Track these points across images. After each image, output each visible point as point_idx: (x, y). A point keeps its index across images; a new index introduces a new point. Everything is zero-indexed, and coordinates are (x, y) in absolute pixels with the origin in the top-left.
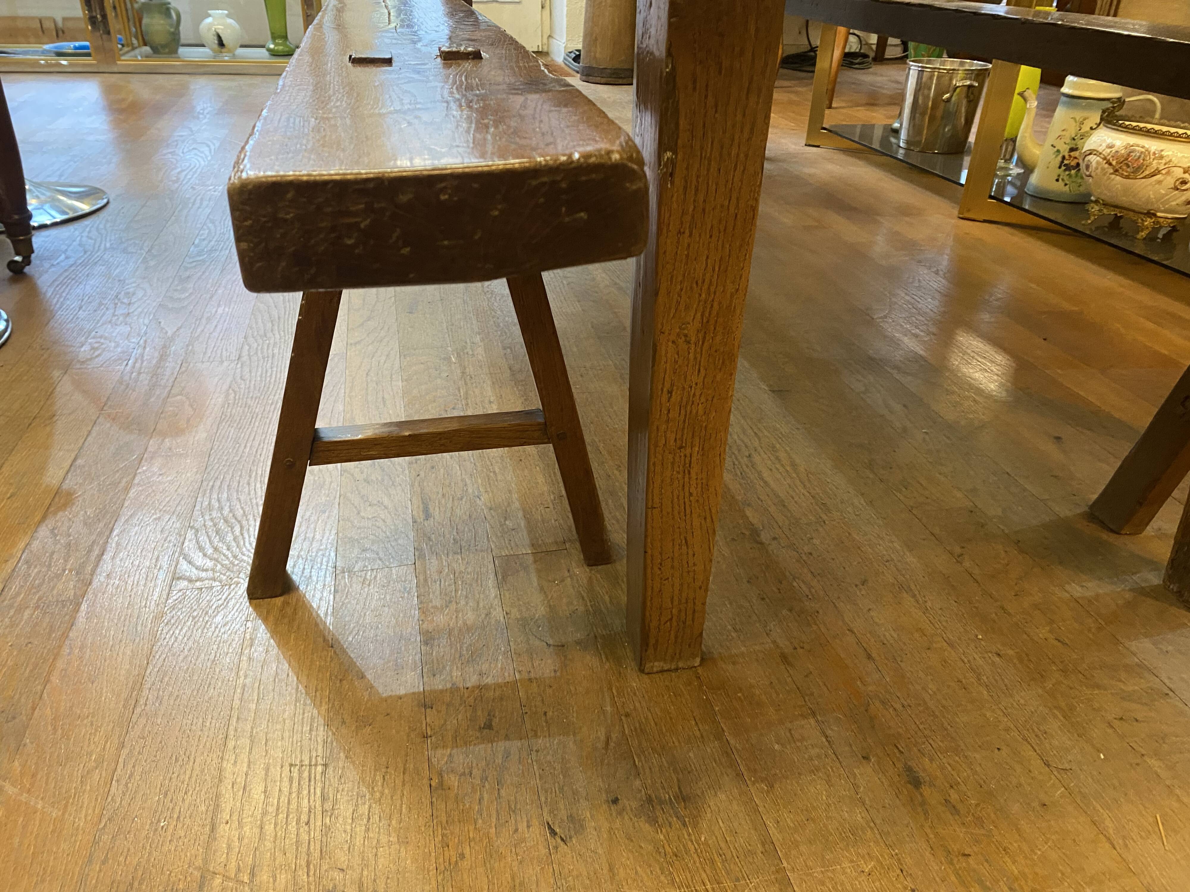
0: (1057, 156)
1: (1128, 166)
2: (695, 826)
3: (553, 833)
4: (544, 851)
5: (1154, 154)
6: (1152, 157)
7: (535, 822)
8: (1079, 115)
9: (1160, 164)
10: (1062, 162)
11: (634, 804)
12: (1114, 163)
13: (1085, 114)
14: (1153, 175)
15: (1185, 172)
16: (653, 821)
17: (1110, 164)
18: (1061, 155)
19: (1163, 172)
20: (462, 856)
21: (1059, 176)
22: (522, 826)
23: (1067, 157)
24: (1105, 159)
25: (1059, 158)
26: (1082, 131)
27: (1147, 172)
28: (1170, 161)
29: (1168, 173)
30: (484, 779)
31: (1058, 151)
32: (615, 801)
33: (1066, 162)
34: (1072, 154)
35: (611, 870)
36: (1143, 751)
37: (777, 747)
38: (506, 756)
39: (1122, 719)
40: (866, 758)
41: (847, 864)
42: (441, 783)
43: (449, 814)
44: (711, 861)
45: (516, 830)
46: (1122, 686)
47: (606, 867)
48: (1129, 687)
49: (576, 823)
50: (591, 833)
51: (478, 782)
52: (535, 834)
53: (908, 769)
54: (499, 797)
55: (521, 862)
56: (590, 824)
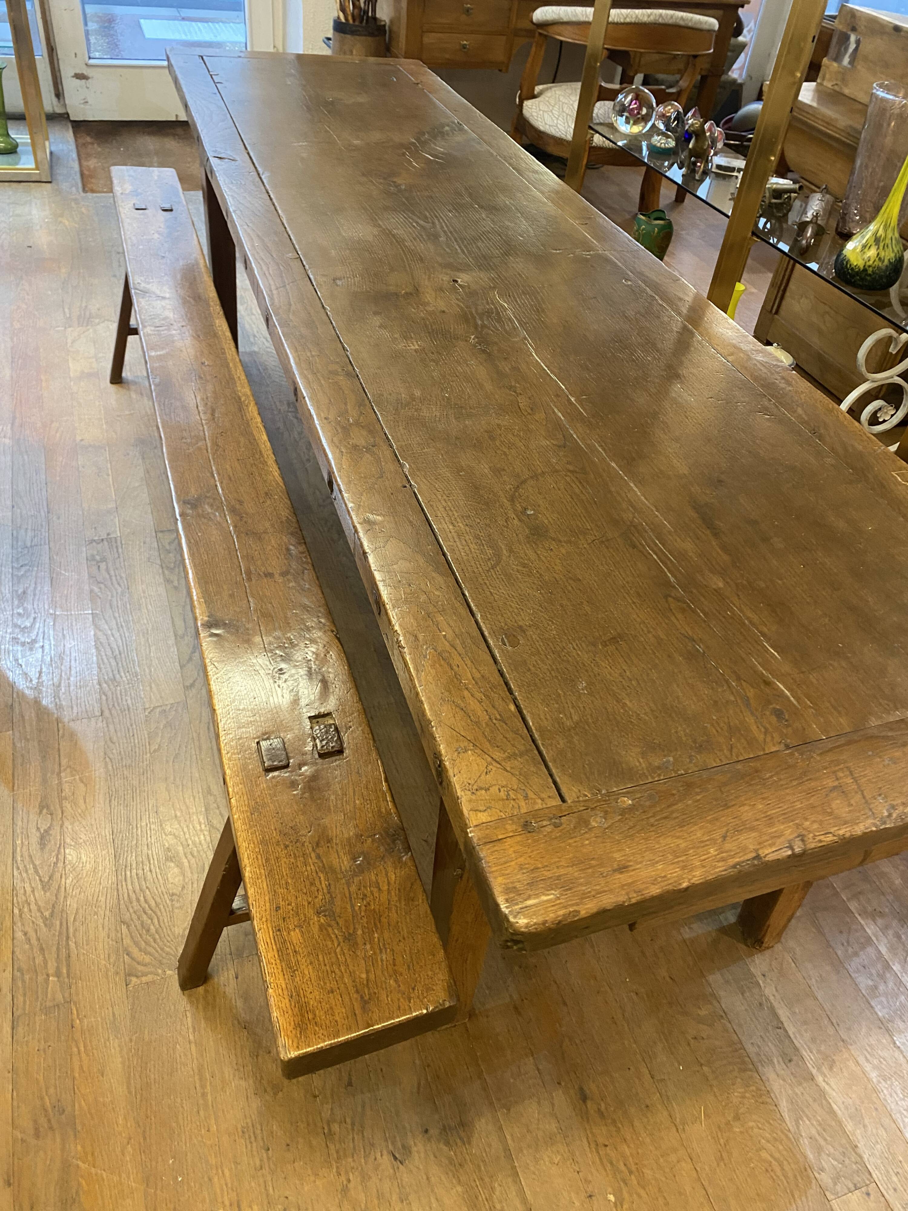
2: (469, 1143)
3: (395, 1158)
4: (391, 1171)
7: (385, 1152)
11: (437, 1132)
16: (447, 1143)
20: (349, 1181)
22: (378, 1155)
30: (353, 1124)
32: (426, 1131)
35: (428, 1179)
36: (702, 1062)
37: (512, 1081)
38: (363, 1107)
39: (695, 1038)
40: (559, 1083)
41: (547, 1159)
42: (330, 1130)
43: (337, 1152)
44: (479, 1166)
45: (375, 1159)
46: (699, 1012)
47: (425, 1177)
48: (703, 1012)
49: (407, 1150)
50: (415, 1155)
51: (350, 1127)
52: (385, 1160)
53: (581, 1089)
54: (363, 1137)
55: (381, 1180)
56: (414, 1149)
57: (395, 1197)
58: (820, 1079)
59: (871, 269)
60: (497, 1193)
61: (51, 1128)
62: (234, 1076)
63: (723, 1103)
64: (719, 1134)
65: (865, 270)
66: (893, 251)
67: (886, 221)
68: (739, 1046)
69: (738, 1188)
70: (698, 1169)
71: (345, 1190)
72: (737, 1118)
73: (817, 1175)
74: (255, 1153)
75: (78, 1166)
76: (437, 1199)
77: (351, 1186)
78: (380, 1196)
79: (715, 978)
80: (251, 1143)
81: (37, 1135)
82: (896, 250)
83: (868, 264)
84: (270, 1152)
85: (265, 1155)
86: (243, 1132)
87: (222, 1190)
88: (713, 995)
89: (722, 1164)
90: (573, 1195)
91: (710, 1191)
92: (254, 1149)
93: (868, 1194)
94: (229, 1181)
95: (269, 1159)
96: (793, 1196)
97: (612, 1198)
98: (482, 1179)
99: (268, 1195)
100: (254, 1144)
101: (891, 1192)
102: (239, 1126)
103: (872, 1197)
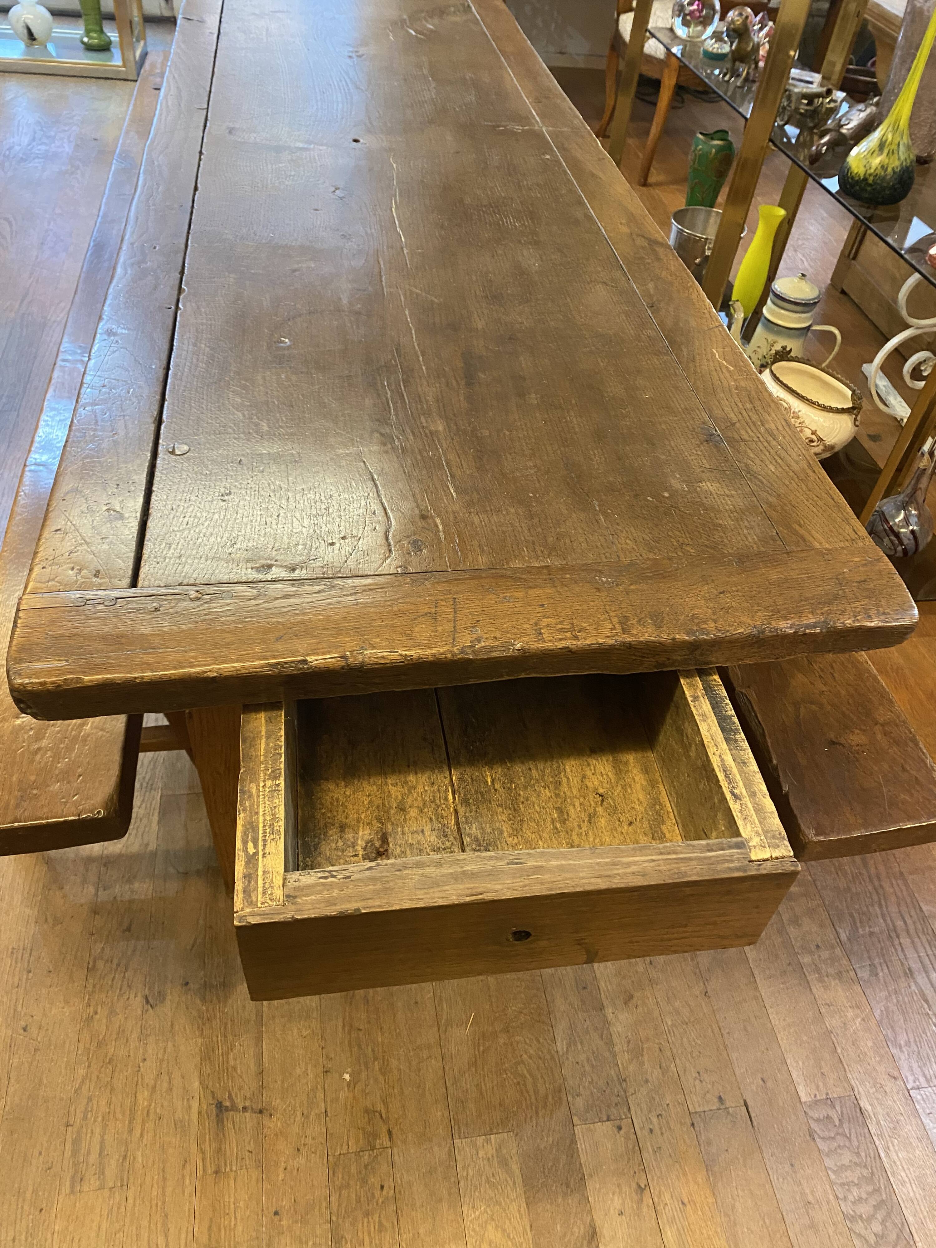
2: (225, 1002)
3: (148, 1002)
4: (140, 1012)
5: (794, 413)
6: (792, 415)
7: (139, 995)
9: (796, 422)
11: (197, 986)
13: (774, 337)
15: (813, 434)
16: (203, 1000)
19: (798, 429)
20: (96, 1013)
22: (132, 996)
26: (771, 350)
28: (803, 422)
29: (801, 431)
30: (118, 965)
32: (187, 984)
34: (762, 367)
35: (172, 1025)
38: (134, 951)
41: (295, 1031)
42: (94, 966)
43: (94, 986)
44: (226, 1024)
45: (128, 999)
47: (169, 1024)
49: (162, 996)
50: (168, 1002)
51: (114, 966)
52: (137, 1002)
54: (124, 977)
55: (126, 1018)
56: (169, 997)
57: (135, 1035)
58: (609, 1011)
59: (872, 178)
60: (235, 1051)
62: (21, 903)
63: (497, 1015)
64: (481, 1041)
65: (865, 179)
66: (899, 159)
67: (895, 123)
69: (481, 1093)
70: (447, 1068)
71: (90, 1019)
72: (506, 1030)
73: (570, 1098)
74: (17, 973)
76: (174, 1046)
77: (96, 1018)
78: (121, 1031)
80: (16, 962)
82: (902, 158)
83: (869, 172)
84: (31, 975)
85: (25, 977)
86: (12, 953)
89: (474, 1069)
90: (310, 1067)
91: (451, 1090)
92: (18, 969)
93: (620, 1128)
95: (27, 979)
96: (537, 1113)
97: (347, 1077)
98: (225, 1036)
100: (19, 965)
101: (646, 1132)
102: (10, 947)
103: (622, 1132)
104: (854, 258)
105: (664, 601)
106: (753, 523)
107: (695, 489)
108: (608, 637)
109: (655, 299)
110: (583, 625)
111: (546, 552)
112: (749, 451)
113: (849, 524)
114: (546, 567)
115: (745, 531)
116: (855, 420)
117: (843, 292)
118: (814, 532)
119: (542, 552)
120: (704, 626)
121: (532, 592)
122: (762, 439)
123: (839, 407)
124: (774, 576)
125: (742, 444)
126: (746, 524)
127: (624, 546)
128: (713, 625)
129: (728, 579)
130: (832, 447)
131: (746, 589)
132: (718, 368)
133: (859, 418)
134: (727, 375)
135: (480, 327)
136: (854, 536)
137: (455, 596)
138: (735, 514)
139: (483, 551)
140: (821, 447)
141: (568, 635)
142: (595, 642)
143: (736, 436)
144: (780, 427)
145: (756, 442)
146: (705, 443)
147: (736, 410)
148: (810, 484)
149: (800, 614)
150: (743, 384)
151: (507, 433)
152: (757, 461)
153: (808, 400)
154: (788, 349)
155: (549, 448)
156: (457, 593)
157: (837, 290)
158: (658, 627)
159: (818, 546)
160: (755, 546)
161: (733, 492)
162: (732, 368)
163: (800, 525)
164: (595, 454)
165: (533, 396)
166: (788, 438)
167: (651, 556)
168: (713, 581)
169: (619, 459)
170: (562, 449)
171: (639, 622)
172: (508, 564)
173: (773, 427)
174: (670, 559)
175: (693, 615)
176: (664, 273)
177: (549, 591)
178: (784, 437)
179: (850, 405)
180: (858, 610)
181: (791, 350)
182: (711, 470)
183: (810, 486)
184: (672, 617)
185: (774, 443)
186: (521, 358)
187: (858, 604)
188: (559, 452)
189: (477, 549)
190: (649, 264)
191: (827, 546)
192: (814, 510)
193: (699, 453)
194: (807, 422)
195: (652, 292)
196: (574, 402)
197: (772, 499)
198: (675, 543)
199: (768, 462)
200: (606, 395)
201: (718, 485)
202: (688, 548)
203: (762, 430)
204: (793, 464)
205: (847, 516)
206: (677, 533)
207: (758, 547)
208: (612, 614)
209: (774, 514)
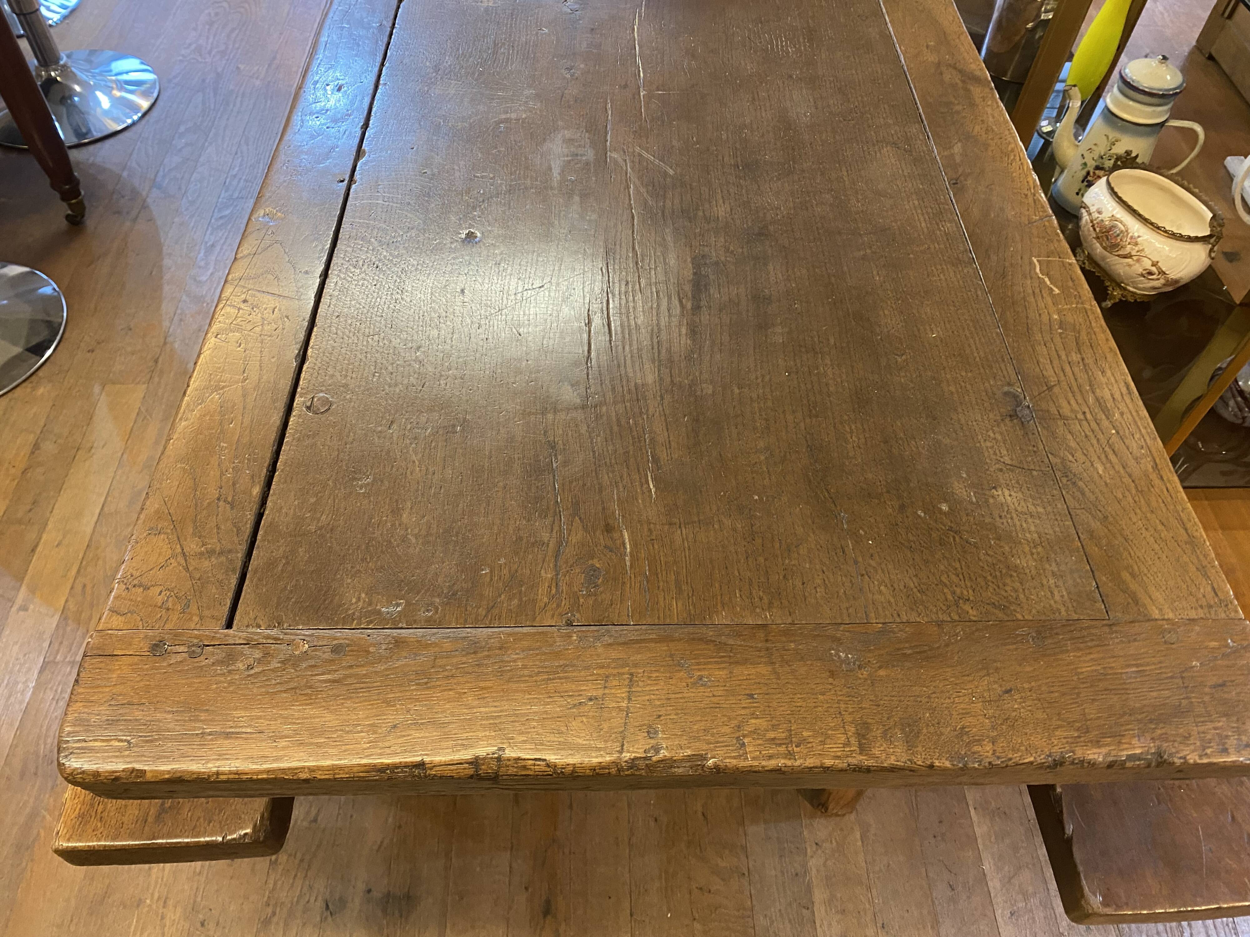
0: (1083, 169)
1: (1108, 239)
3: (328, 909)
5: (1132, 238)
6: (1129, 240)
7: (320, 898)
8: (1113, 135)
9: (1132, 249)
10: (1086, 177)
12: (1098, 229)
13: (1117, 135)
14: (1125, 257)
15: (1153, 265)
16: (384, 911)
17: (1095, 230)
18: (1086, 170)
19: (1135, 258)
20: (274, 914)
21: (1080, 190)
23: (1091, 174)
24: (1092, 221)
25: (1084, 173)
26: (1112, 152)
27: (1120, 253)
28: (1143, 250)
29: (1138, 261)
31: (1085, 164)
33: (1089, 178)
34: (1097, 172)
36: (697, 917)
37: (478, 869)
39: (701, 889)
40: (526, 888)
43: (275, 883)
45: (308, 902)
46: (719, 861)
48: (722, 864)
50: (348, 912)
52: (317, 906)
53: (548, 902)
54: (306, 876)
55: (304, 924)
56: (350, 906)
61: (36, 774)
68: (749, 913)
71: (267, 922)
75: (44, 817)
77: (275, 919)
79: (755, 830)
81: (22, 775)
87: (156, 882)
88: (744, 848)
94: (165, 876)
99: (195, 902)
104: (1230, 17)
105: (924, 700)
106: (1063, 567)
107: (987, 501)
108: (838, 757)
109: (960, 170)
110: (805, 734)
111: (766, 600)
112: (1069, 437)
113: (1206, 576)
114: (764, 626)
115: (1052, 581)
116: (1211, 250)
117: (1211, 58)
118: (1152, 589)
119: (761, 599)
120: (976, 749)
121: (738, 670)
122: (1089, 416)
123: (1192, 235)
124: (1086, 668)
125: (1060, 423)
126: (1054, 568)
127: (877, 597)
128: (989, 747)
129: (1018, 669)
130: (1176, 281)
131: (1044, 688)
132: (1037, 291)
133: (1216, 248)
134: (1049, 300)
135: (721, 213)
136: (1213, 601)
137: (633, 671)
138: (1040, 549)
139: (680, 591)
140: (1162, 281)
141: (782, 749)
142: (818, 764)
143: (1053, 410)
144: (1117, 396)
145: (1080, 421)
146: (1007, 420)
147: (1056, 362)
148: (1153, 499)
149: (1118, 737)
150: (1070, 319)
151: (737, 391)
152: (1079, 455)
153: (1152, 224)
154: (1133, 155)
155: (790, 417)
156: (636, 665)
157: (1204, 55)
158: (910, 745)
159: (1156, 614)
160: (1063, 610)
161: (1040, 510)
162: (1057, 291)
163: (1133, 575)
164: (851, 432)
165: (779, 329)
166: (1127, 416)
167: (913, 617)
168: (997, 669)
169: (886, 442)
170: (808, 420)
171: (885, 733)
172: (711, 618)
173: (1107, 395)
174: (940, 624)
175: (963, 728)
176: (977, 128)
177: (764, 669)
178: (1122, 414)
179: (1208, 233)
180: (1209, 737)
181: (1137, 156)
182: (1012, 468)
183: (1154, 504)
184: (932, 729)
185: (1105, 423)
186: (771, 267)
187: (1210, 725)
188: (802, 425)
189: (673, 587)
190: (958, 112)
191: (1171, 615)
192: (1156, 547)
193: (999, 437)
194: (1147, 252)
195: (958, 159)
196: (832, 341)
197: (1095, 525)
198: (950, 597)
199: (1094, 458)
200: (878, 330)
201: (1020, 495)
202: (967, 607)
203: (1091, 400)
204: (1132, 463)
205: (1205, 563)
206: (953, 577)
207: (1067, 611)
208: (848, 718)
209: (1094, 550)
